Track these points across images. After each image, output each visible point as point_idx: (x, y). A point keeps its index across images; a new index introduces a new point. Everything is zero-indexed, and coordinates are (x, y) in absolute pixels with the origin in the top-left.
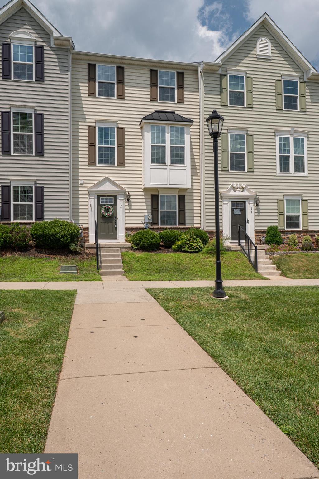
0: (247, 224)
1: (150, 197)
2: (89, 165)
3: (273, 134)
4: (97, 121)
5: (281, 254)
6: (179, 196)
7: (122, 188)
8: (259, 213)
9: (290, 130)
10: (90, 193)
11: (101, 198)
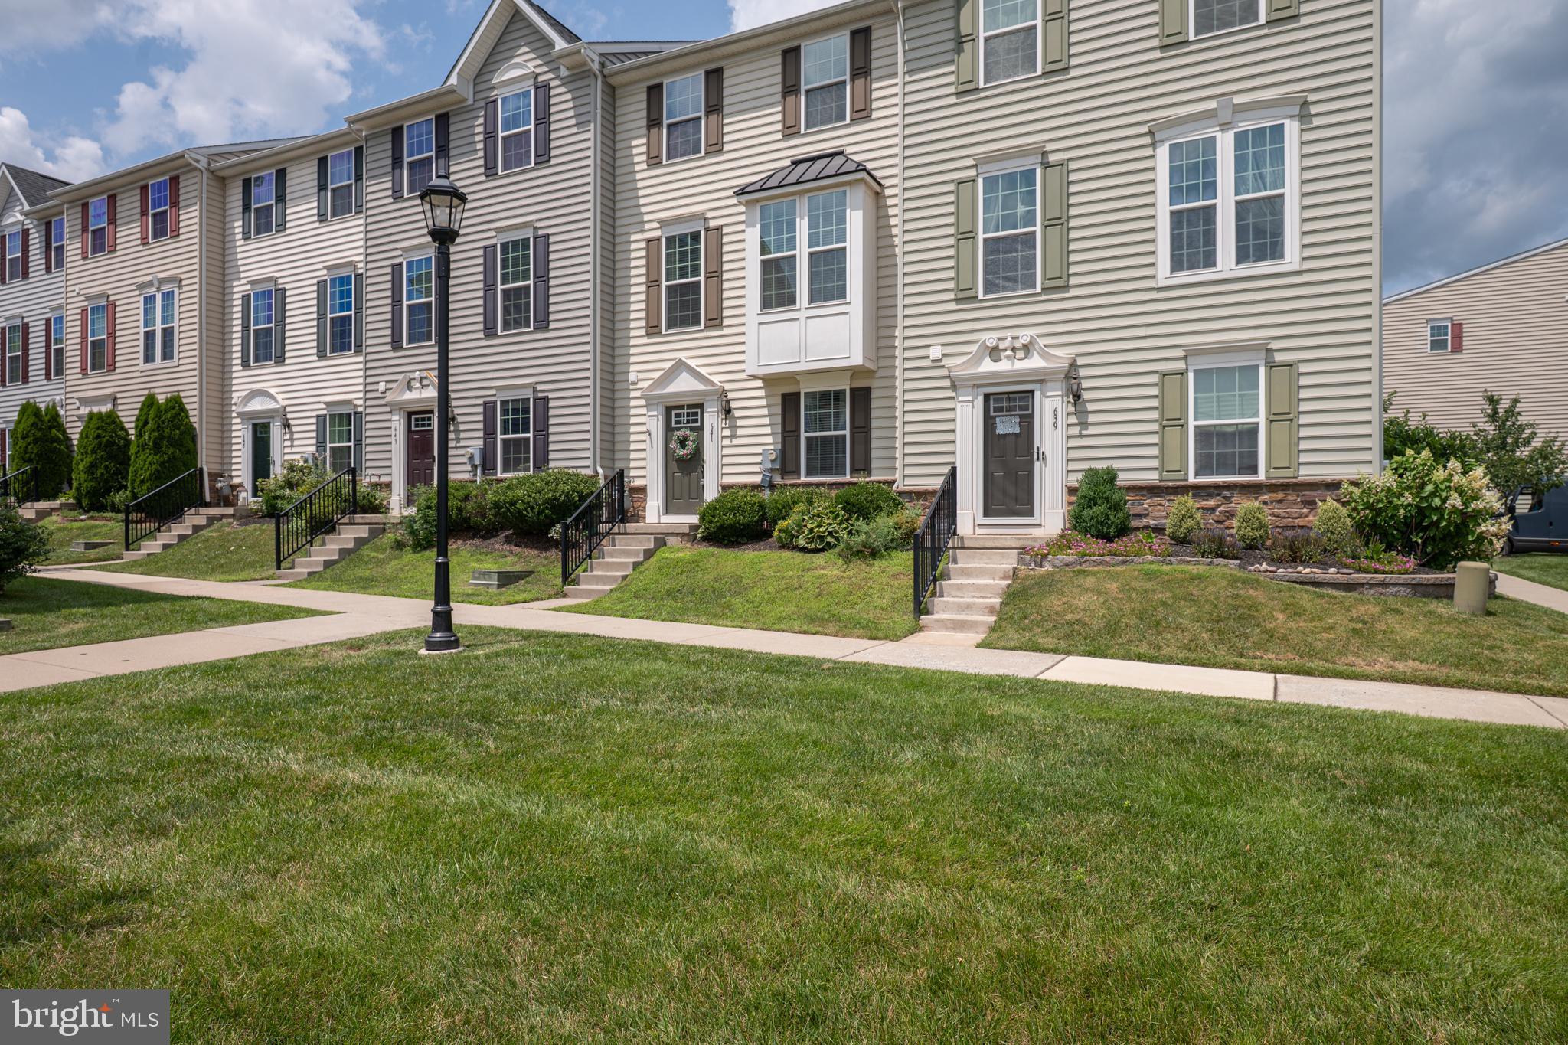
0: (1037, 464)
1: (779, 400)
2: (648, 335)
3: (1147, 140)
4: (664, 223)
5: (1067, 565)
6: (852, 390)
7: (712, 384)
8: (1084, 424)
9: (1215, 109)
10: (650, 401)
11: (673, 412)
